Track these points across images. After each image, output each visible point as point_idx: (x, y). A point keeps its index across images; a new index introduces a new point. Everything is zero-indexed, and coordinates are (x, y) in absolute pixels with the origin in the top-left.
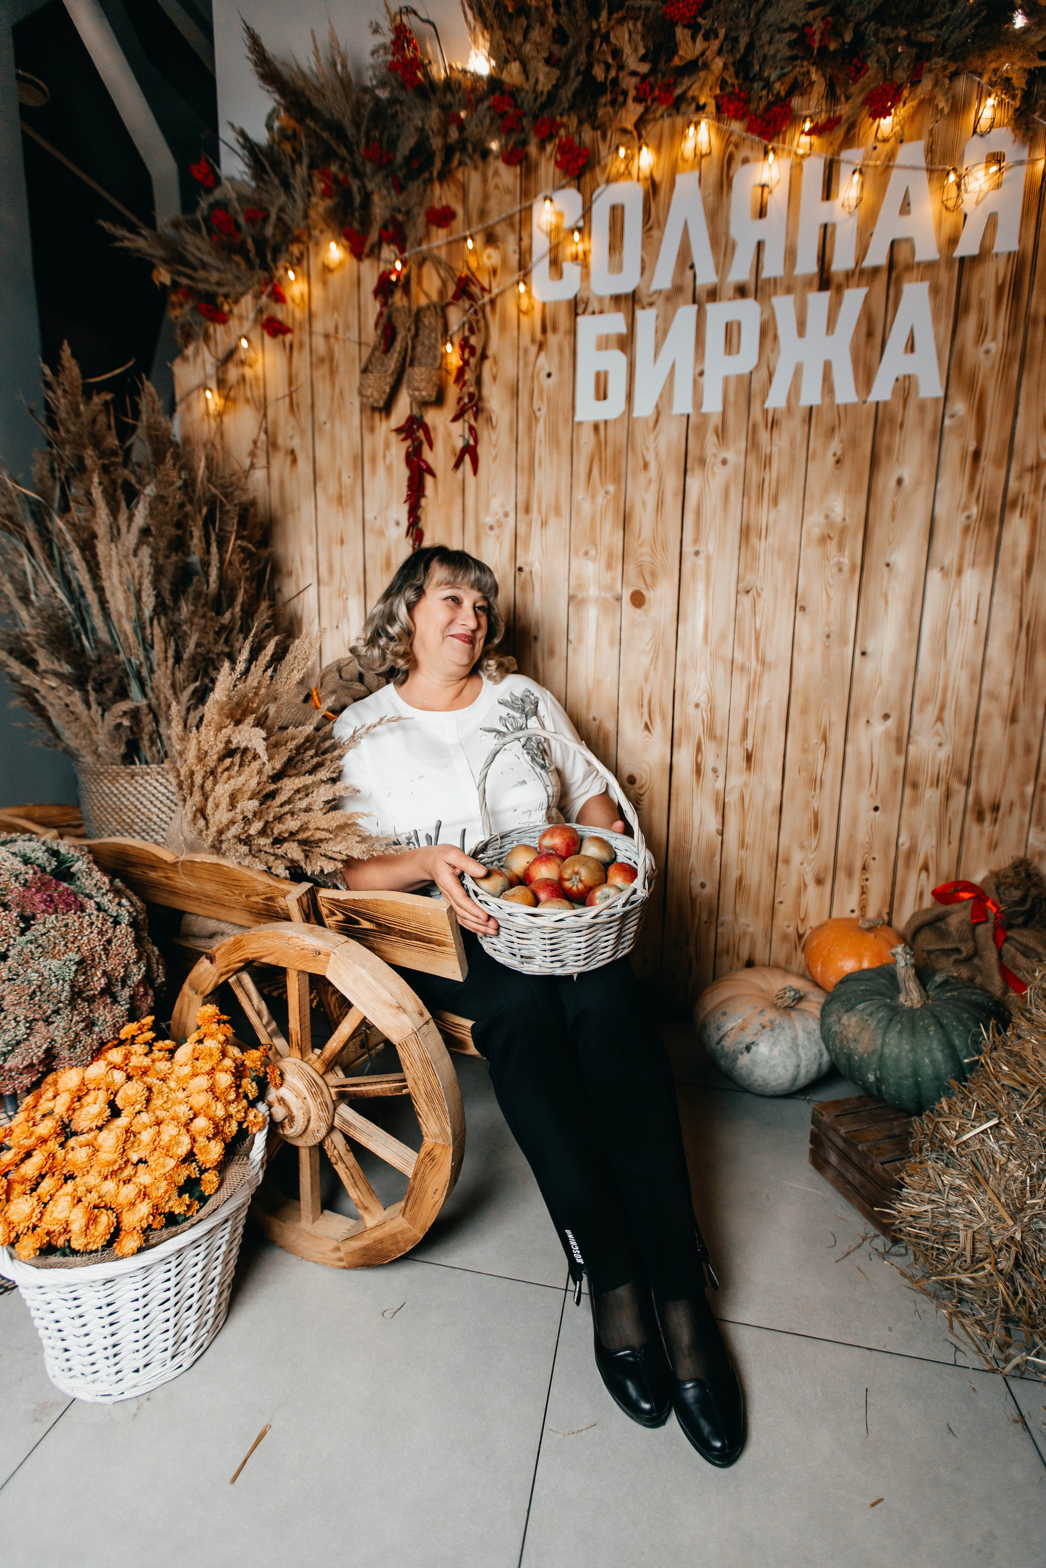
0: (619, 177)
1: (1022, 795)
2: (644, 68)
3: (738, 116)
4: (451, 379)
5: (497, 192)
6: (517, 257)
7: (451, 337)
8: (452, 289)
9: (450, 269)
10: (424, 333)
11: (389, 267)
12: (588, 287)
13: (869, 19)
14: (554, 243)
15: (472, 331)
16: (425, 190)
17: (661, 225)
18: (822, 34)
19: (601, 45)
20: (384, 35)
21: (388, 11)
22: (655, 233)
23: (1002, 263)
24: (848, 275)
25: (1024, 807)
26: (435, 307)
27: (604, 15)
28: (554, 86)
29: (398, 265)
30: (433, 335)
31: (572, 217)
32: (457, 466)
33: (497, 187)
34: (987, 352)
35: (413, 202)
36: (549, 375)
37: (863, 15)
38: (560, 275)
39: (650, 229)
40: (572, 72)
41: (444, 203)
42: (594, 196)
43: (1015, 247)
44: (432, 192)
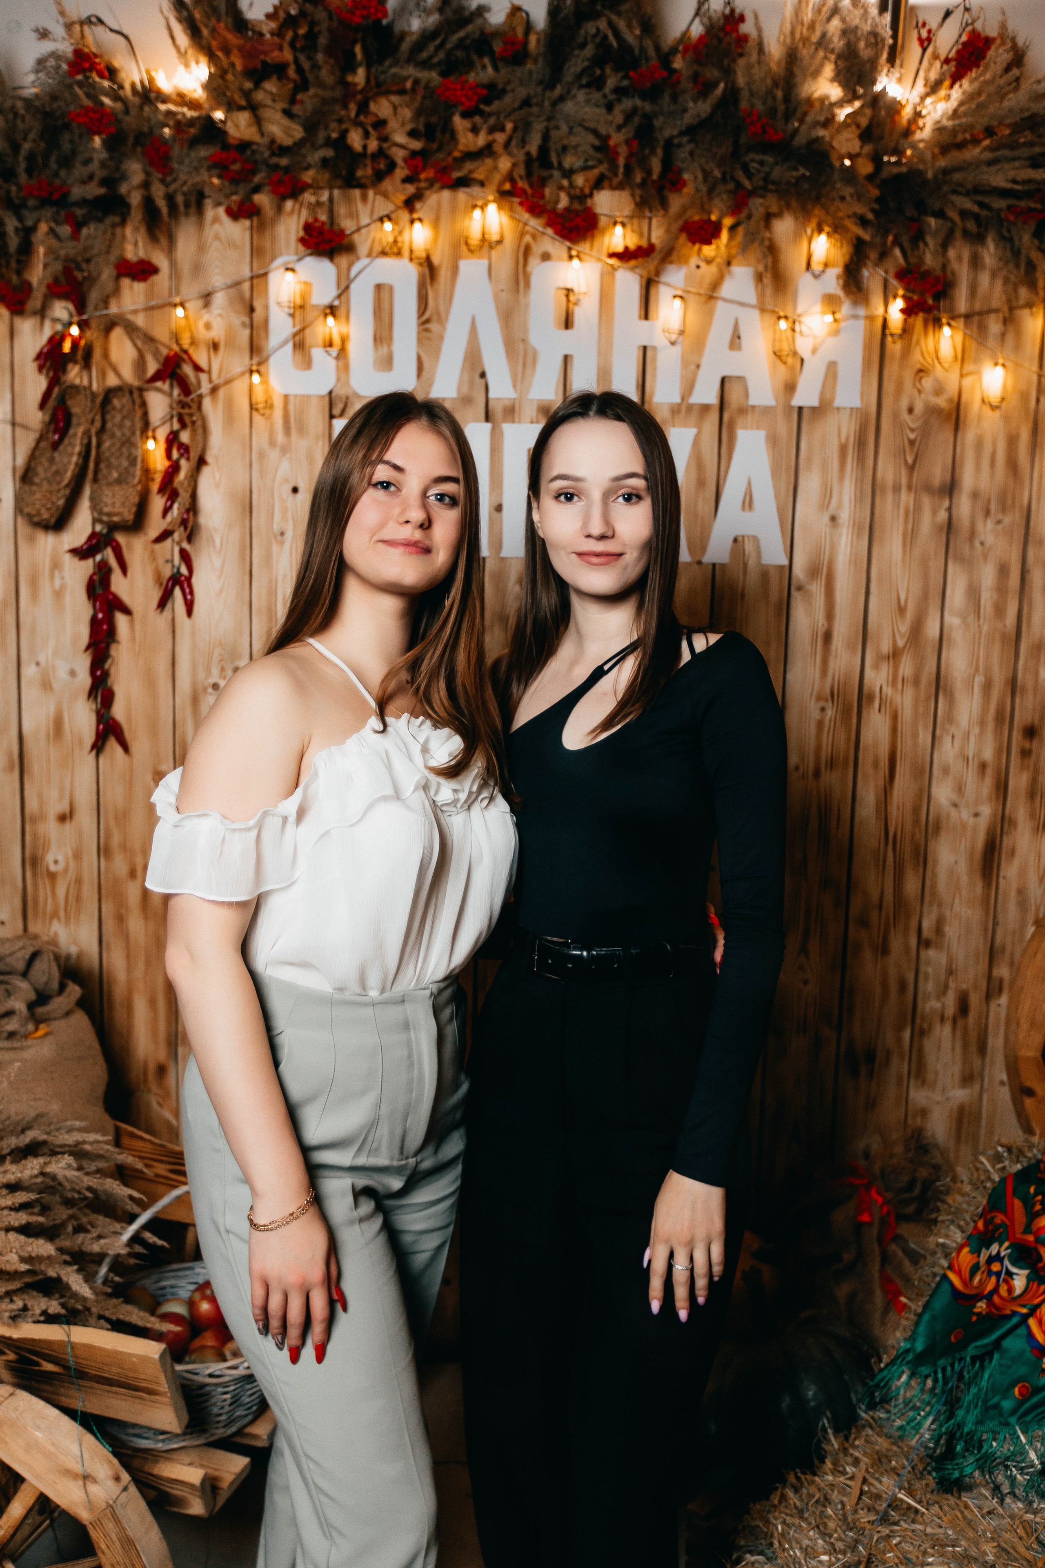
0: (384, 253)
1: (899, 1040)
2: (417, 145)
3: (535, 210)
4: (155, 487)
5: (216, 243)
6: (247, 332)
7: (154, 431)
8: (152, 367)
9: (150, 339)
10: (114, 419)
11: (59, 327)
12: (347, 383)
13: (682, 134)
14: (297, 328)
15: (183, 426)
16: (113, 234)
17: (442, 320)
18: (627, 158)
19: (358, 115)
20: (54, 40)
21: (62, 13)
22: (433, 326)
23: (845, 417)
24: (675, 410)
25: (902, 1057)
26: (131, 392)
27: (361, 72)
28: (295, 144)
29: (75, 331)
30: (128, 423)
31: (324, 294)
32: (162, 604)
33: (217, 237)
34: (833, 519)
35: (95, 251)
36: (295, 490)
37: (675, 132)
38: (307, 364)
39: (427, 321)
40: (321, 136)
41: (142, 254)
42: (353, 272)
43: (857, 404)
44: (124, 237)
